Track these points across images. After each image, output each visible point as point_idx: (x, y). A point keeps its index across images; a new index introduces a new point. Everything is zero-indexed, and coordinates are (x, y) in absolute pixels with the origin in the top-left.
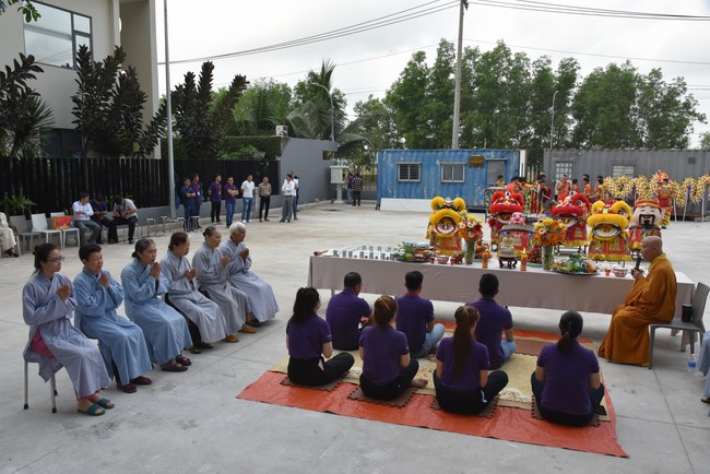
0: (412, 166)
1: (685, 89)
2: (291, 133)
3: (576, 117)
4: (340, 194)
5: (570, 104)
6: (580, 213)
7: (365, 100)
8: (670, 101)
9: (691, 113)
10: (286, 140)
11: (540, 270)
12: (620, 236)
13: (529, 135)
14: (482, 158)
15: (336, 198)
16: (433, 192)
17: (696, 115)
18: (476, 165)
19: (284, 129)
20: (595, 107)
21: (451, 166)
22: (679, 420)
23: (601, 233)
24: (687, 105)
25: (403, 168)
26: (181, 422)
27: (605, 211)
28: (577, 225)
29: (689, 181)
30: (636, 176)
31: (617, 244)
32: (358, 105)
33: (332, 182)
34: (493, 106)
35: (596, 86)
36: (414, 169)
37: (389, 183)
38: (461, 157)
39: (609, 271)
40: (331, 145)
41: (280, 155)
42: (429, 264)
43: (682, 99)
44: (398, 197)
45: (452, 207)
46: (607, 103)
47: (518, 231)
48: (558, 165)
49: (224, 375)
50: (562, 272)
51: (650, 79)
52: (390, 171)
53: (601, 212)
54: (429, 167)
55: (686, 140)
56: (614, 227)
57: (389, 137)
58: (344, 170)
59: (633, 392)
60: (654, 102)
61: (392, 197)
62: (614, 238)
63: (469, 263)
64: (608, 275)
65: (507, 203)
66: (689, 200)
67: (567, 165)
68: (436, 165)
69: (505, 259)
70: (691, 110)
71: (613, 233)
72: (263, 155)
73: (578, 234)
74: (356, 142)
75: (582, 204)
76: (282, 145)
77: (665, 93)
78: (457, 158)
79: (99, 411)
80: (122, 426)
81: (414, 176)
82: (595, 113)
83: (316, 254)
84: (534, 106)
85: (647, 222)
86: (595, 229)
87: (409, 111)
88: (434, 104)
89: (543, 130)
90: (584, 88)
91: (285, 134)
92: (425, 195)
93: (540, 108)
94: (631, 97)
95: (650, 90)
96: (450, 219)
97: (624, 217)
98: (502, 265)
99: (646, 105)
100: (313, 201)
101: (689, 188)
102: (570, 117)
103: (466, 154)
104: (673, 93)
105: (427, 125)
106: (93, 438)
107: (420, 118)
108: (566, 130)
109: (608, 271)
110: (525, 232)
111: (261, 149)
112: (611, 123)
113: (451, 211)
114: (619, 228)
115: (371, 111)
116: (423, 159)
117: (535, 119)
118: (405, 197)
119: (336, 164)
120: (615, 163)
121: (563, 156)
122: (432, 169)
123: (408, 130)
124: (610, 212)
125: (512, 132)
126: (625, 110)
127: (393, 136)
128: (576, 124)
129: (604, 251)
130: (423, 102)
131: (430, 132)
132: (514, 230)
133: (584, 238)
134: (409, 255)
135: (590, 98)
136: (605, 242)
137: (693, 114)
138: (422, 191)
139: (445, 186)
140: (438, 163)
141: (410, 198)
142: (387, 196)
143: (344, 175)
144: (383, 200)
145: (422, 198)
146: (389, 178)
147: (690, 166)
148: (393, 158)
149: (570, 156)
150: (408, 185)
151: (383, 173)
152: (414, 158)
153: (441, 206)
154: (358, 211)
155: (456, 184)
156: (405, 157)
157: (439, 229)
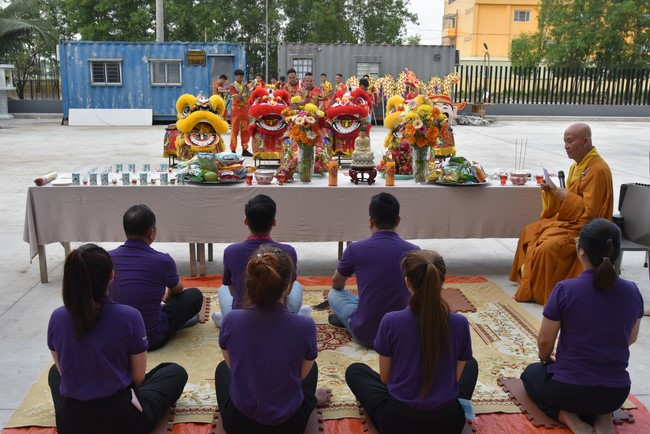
0: (110, 64)
6: (363, 113)
9: (404, 13)
11: (411, 184)
13: (235, 34)
14: (202, 53)
16: (140, 99)
17: (408, 15)
18: (196, 63)
21: (162, 64)
24: (400, 4)
25: (98, 67)
27: (407, 107)
29: (435, 80)
30: (381, 75)
36: (113, 67)
37: (79, 88)
38: (175, 52)
39: (505, 178)
42: (244, 185)
44: (93, 107)
45: (208, 108)
48: (295, 62)
50: (446, 184)
52: (78, 71)
54: (133, 66)
55: (400, 41)
61: (85, 107)
63: (306, 180)
64: (503, 183)
65: (272, 103)
67: (305, 63)
68: (142, 63)
69: (363, 170)
70: (403, 9)
74: (21, 31)
75: (364, 103)
78: (171, 54)
81: (114, 77)
83: (39, 182)
92: (131, 103)
96: (208, 125)
98: (355, 180)
101: (436, 88)
103: (181, 48)
105: (107, 19)
107: (98, 7)
108: (278, 26)
109: (503, 179)
112: (327, 21)
113: (209, 114)
116: (124, 54)
118: (102, 107)
120: (359, 61)
121: (301, 51)
122: (138, 68)
123: (84, 24)
128: (288, 21)
131: (116, 26)
134: (209, 174)
137: (405, 13)
138: (126, 99)
139: (157, 91)
140: (145, 59)
141: (110, 107)
142: (77, 105)
143: (7, 78)
144: (72, 112)
145: (128, 107)
146: (79, 81)
147: (436, 63)
148: (82, 55)
149: (309, 51)
150: (106, 90)
151: (70, 73)
152: (111, 53)
153: (192, 107)
154: (36, 128)
155: (171, 87)
156: (98, 51)
157: (193, 139)
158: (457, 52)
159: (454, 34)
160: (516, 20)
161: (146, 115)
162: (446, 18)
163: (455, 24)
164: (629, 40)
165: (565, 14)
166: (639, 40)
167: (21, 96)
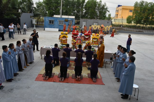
1: (106, 5)
2: (22, 12)
3: (85, 9)
4: (35, 26)
5: (84, 7)
6: (90, 35)
7: (38, 2)
8: (103, 8)
10: (22, 13)
12: (97, 40)
13: (75, 13)
15: (34, 27)
16: (57, 27)
19: (21, 10)
20: (89, 8)
21: (61, 21)
22: (111, 77)
23: (94, 40)
24: (106, 9)
25: (50, 21)
26: (26, 87)
28: (89, 37)
29: (107, 26)
31: (97, 42)
32: (36, 3)
33: (33, 23)
34: (68, 6)
35: (89, 3)
36: (53, 21)
37: (47, 25)
40: (32, 14)
41: (20, 17)
43: (105, 7)
46: (91, 7)
47: (79, 40)
48: (83, 22)
49: (30, 76)
51: (100, 2)
53: (94, 36)
54: (56, 22)
55: (106, 16)
56: (96, 39)
57: (44, 11)
58: (36, 21)
59: (104, 73)
60: (100, 8)
61: (48, 28)
62: (96, 41)
66: (107, 30)
67: (85, 22)
68: (57, 21)
71: (96, 40)
72: (16, 17)
73: (89, 39)
75: (90, 33)
76: (21, 14)
77: (102, 6)
79: (2, 88)
80: (14, 89)
81: (53, 23)
82: (89, 9)
84: (77, 6)
85: (102, 37)
86: (93, 39)
87: (49, 5)
88: (55, 4)
89: (78, 12)
90: (87, 3)
91: (21, 12)
92: (55, 27)
93: (78, 7)
94: (96, 6)
95: (100, 5)
96: (65, 37)
97: (98, 37)
99: (99, 8)
100: (29, 28)
101: (107, 28)
102: (84, 9)
103: (64, 19)
104: (104, 6)
105: (53, 9)
106: (10, 93)
107: (51, 7)
108: (83, 12)
110: (80, 40)
111: (15, 15)
112: (92, 11)
113: (65, 35)
114: (97, 39)
115: (39, 5)
116: (55, 19)
117: (77, 9)
118: (50, 28)
119: (33, 19)
120: (94, 22)
121: (84, 20)
122: (57, 22)
123: (49, 10)
124: (96, 36)
125: (72, 12)
126: (95, 9)
127: (45, 11)
128: (85, 11)
129: (95, 43)
130: (52, 4)
131: (54, 10)
132: (78, 40)
133: (90, 40)
134: (62, 48)
135: (88, 6)
136: (95, 42)
137: (107, 10)
138: (54, 27)
139: (59, 26)
140: (58, 20)
141: (52, 28)
142: (46, 27)
143: (36, 22)
144: (46, 28)
145: (55, 28)
146: (47, 23)
147: (108, 24)
148: (48, 19)
149: (86, 20)
150: (51, 25)
151: (46, 22)
152: (52, 19)
153: (63, 34)
154: (40, 31)
155: (62, 25)
156: (50, 19)
157: (63, 38)
158: (112, 22)
159: (117, 14)
160: (130, 12)
161: (57, 30)
162: (116, 10)
163: (118, 12)
164: (150, 18)
165: (138, 12)
166: (152, 18)
167: (37, 25)
